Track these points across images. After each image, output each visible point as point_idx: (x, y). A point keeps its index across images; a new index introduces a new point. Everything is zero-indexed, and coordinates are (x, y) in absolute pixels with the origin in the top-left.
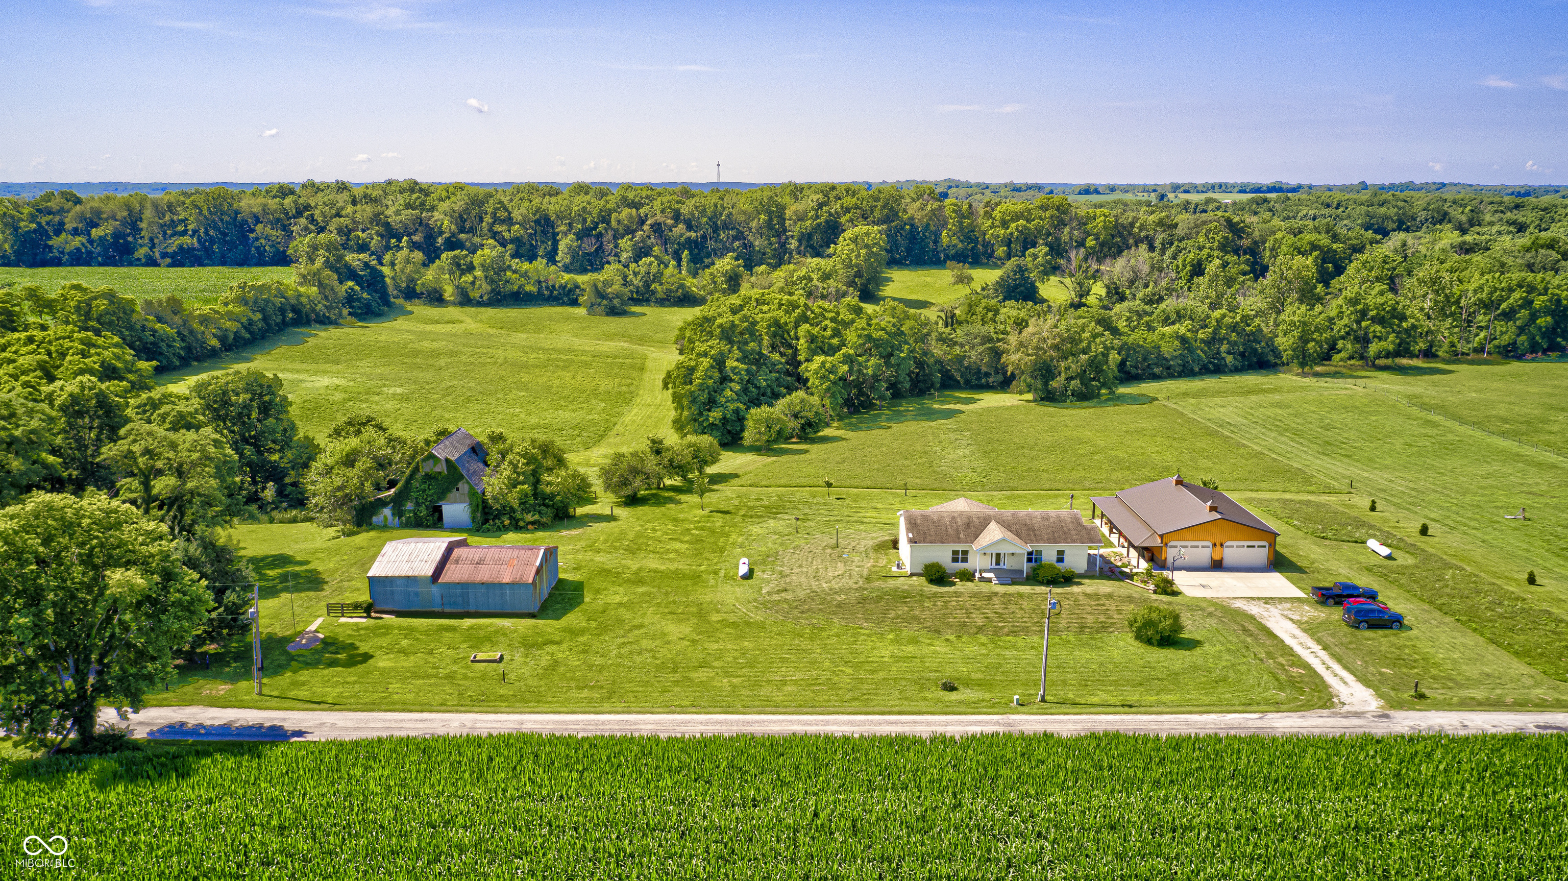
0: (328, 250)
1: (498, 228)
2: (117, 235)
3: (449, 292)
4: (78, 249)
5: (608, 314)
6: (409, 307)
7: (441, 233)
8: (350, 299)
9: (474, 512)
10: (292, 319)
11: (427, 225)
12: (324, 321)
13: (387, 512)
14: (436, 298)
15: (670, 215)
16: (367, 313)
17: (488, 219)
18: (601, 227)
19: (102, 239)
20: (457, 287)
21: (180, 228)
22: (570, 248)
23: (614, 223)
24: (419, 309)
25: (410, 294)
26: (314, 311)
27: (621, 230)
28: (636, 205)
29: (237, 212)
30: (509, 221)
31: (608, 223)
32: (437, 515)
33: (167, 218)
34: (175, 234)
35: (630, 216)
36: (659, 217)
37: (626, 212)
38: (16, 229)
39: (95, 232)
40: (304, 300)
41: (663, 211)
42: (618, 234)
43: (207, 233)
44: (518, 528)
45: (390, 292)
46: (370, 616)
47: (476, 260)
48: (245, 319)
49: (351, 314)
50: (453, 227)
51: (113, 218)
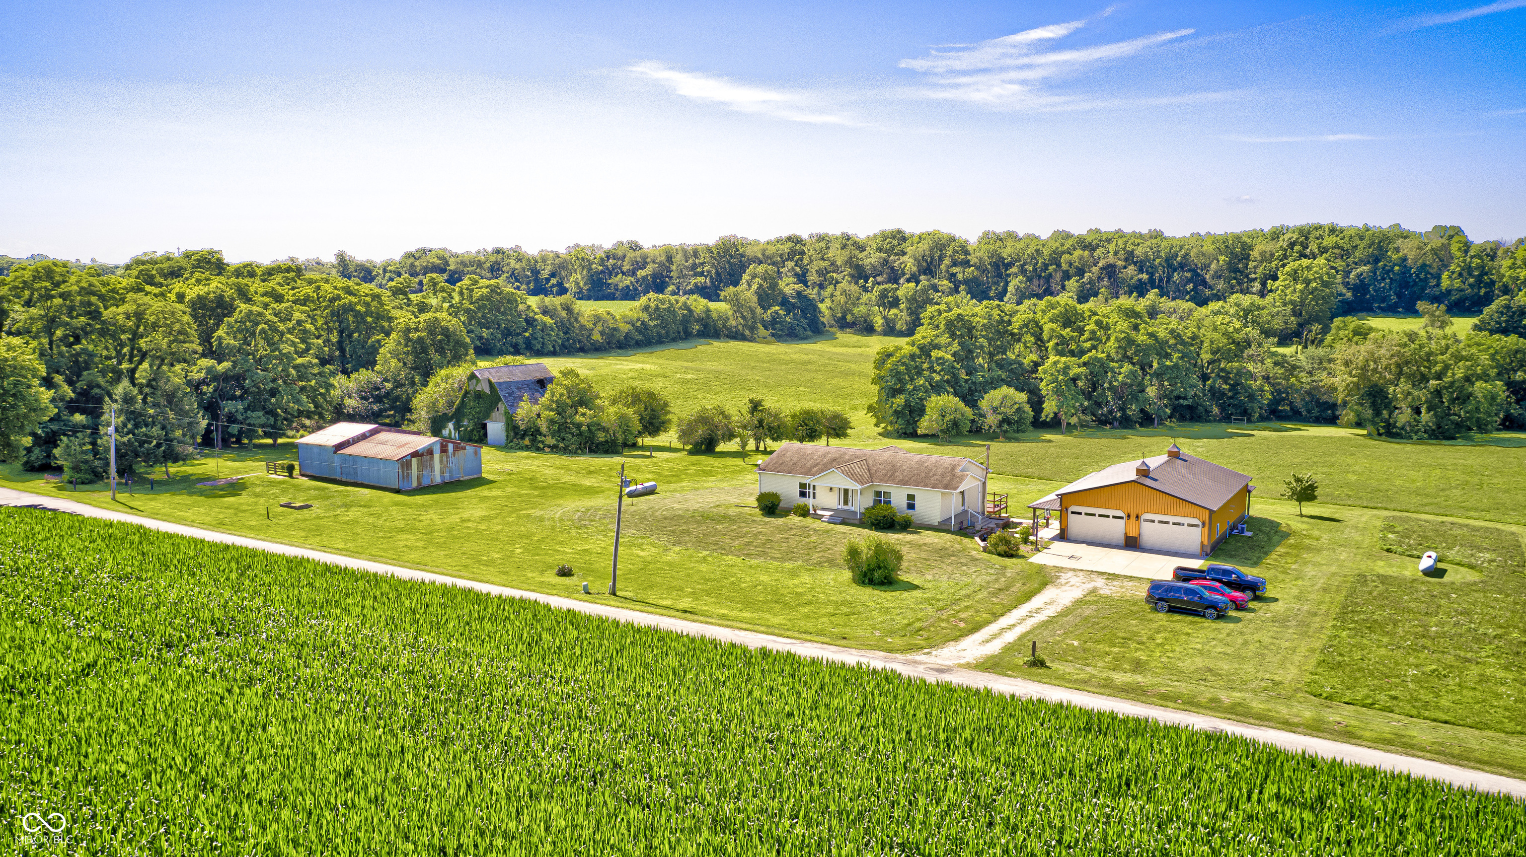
0: (765, 279)
1: (955, 270)
2: (654, 276)
3: (878, 322)
4: (628, 287)
6: (839, 335)
7: (904, 274)
8: (772, 323)
9: (507, 431)
10: (698, 331)
11: (892, 268)
12: (734, 336)
13: (451, 425)
14: (868, 329)
15: (1123, 257)
16: (789, 335)
17: (947, 261)
18: (1051, 268)
19: (644, 278)
20: (884, 318)
21: (699, 270)
22: (1018, 289)
23: (1064, 266)
24: (847, 337)
25: (843, 324)
26: (724, 326)
27: (1072, 271)
28: (1092, 248)
29: (742, 256)
30: (966, 264)
31: (1059, 265)
32: (482, 432)
33: (691, 261)
34: (696, 275)
35: (1081, 258)
36: (1111, 259)
37: (1077, 253)
38: (590, 269)
39: (640, 273)
40: (715, 316)
41: (1116, 253)
42: (1067, 276)
43: (718, 274)
44: (538, 450)
45: (824, 320)
46: (291, 476)
47: (900, 293)
48: (639, 324)
49: (773, 335)
50: (914, 269)
51: (654, 262)
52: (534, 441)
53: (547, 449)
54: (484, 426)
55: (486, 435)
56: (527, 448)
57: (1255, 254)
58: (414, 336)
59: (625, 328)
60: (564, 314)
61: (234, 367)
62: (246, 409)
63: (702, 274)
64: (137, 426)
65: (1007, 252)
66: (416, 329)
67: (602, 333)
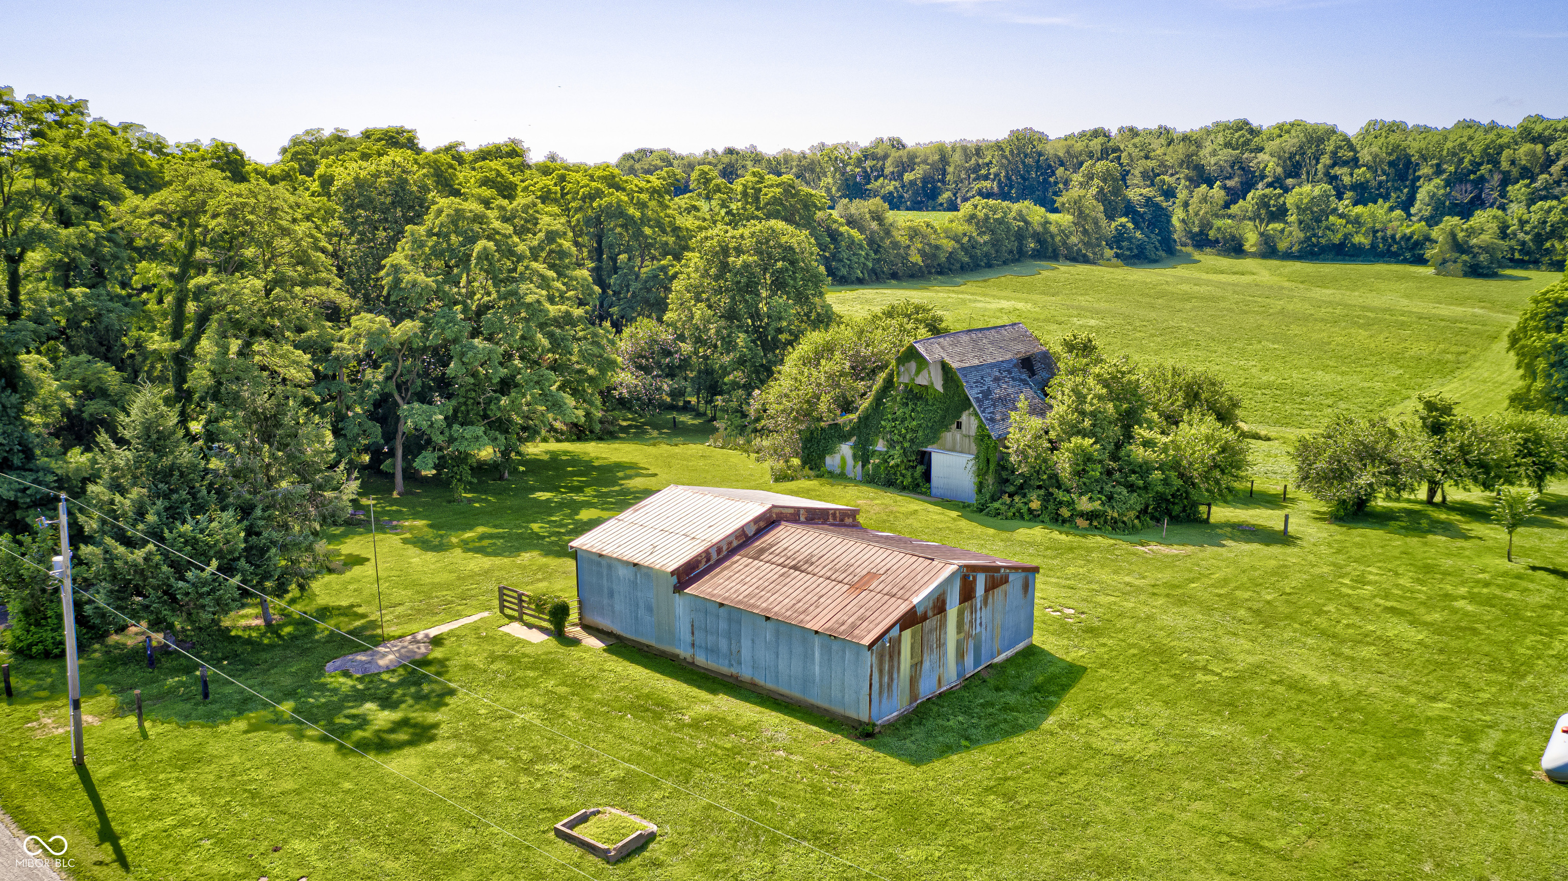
0: (1104, 180)
1: (1338, 171)
2: (925, 180)
3: (1251, 239)
4: (891, 193)
5: (1466, 275)
6: (1197, 255)
7: (1263, 177)
8: (1118, 239)
9: (981, 473)
10: (1033, 250)
12: (1076, 258)
13: (846, 449)
14: (1235, 248)
16: (1137, 257)
17: (1326, 160)
18: (1485, 169)
19: (913, 183)
20: (1262, 234)
21: (983, 172)
22: (1433, 196)
23: (1505, 165)
24: (1209, 259)
25: (1202, 241)
26: (1064, 243)
27: (1515, 172)
28: (1546, 141)
29: (1040, 154)
30: (1354, 162)
31: (1496, 163)
32: (920, 469)
33: (973, 161)
34: (977, 179)
35: (1533, 154)
37: (1526, 147)
38: (844, 172)
39: (908, 177)
40: (1053, 229)
42: (1507, 180)
43: (1008, 177)
44: (1057, 521)
45: (1175, 236)
46: (559, 634)
47: (1290, 200)
48: (966, 239)
49: (1117, 256)
50: (1279, 170)
51: (925, 162)
52: (1047, 498)
53: (1082, 523)
54: (925, 459)
55: (927, 476)
56: (1034, 517)
59: (948, 245)
60: (874, 225)
63: (986, 178)
65: (1414, 146)
67: (922, 252)
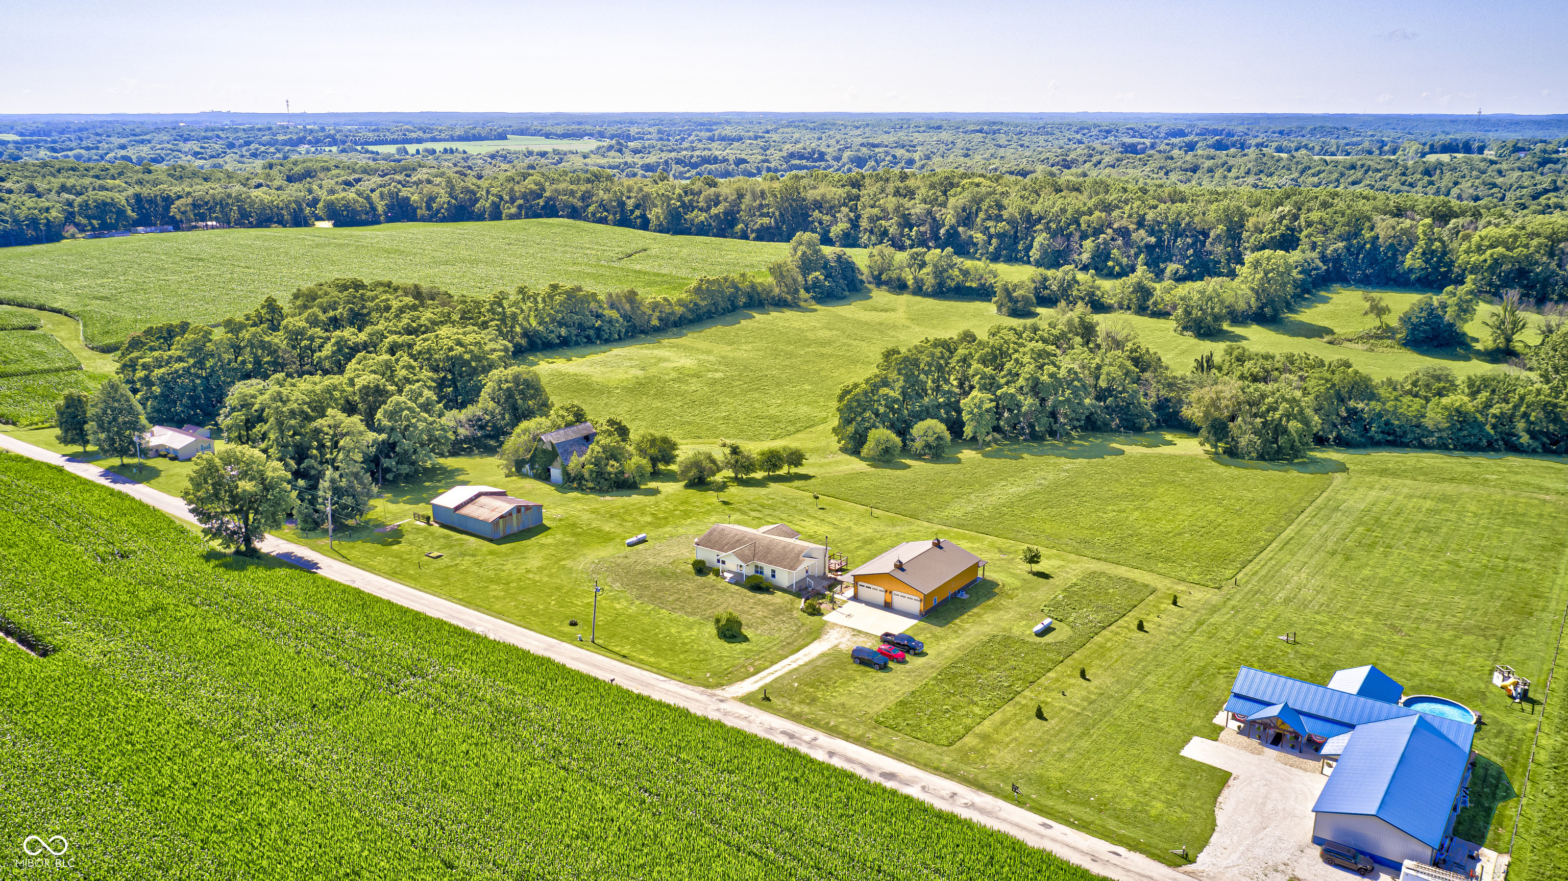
0: (809, 246)
1: (989, 223)
2: (726, 213)
3: (910, 283)
4: (702, 222)
6: (875, 292)
7: (944, 225)
8: (813, 287)
9: (563, 475)
10: (744, 305)
11: (934, 219)
12: (780, 304)
13: (527, 466)
14: (901, 287)
15: (1135, 220)
16: (828, 298)
17: (982, 215)
18: (1072, 227)
19: (717, 216)
20: (914, 278)
21: (765, 210)
22: (1042, 245)
23: (1084, 227)
24: (883, 294)
25: (880, 282)
26: (768, 297)
27: (1090, 231)
29: (804, 200)
30: (999, 218)
31: (1079, 225)
32: (548, 473)
33: (758, 202)
34: (762, 216)
35: (1099, 219)
36: (1124, 223)
37: (1097, 214)
38: (669, 205)
41: (1130, 216)
42: (1084, 236)
43: (781, 215)
44: (583, 490)
46: (428, 523)
47: (927, 258)
48: (691, 305)
49: (813, 298)
50: (954, 221)
51: (726, 200)
52: (580, 484)
53: (589, 492)
54: (549, 470)
55: (550, 476)
56: (576, 489)
57: (1250, 224)
58: (504, 386)
59: (679, 310)
60: (627, 307)
61: (389, 437)
62: (397, 463)
63: (767, 215)
64: (339, 498)
65: (1036, 209)
66: (507, 381)
67: (660, 319)
